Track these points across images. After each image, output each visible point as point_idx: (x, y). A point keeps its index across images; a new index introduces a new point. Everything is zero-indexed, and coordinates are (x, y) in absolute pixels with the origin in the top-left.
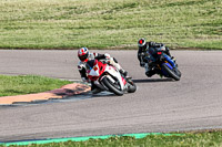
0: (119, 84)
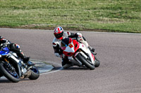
0: (90, 60)
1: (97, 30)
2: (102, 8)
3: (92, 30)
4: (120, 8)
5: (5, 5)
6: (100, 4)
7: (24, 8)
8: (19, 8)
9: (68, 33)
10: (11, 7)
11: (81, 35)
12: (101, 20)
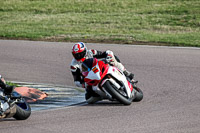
0: (125, 91)
1: (152, 43)
2: (159, 12)
3: (145, 43)
4: (186, 12)
5: (22, 8)
6: (157, 6)
7: (49, 12)
8: (42, 12)
9: (93, 51)
10: (31, 10)
11: (112, 54)
12: (159, 29)
